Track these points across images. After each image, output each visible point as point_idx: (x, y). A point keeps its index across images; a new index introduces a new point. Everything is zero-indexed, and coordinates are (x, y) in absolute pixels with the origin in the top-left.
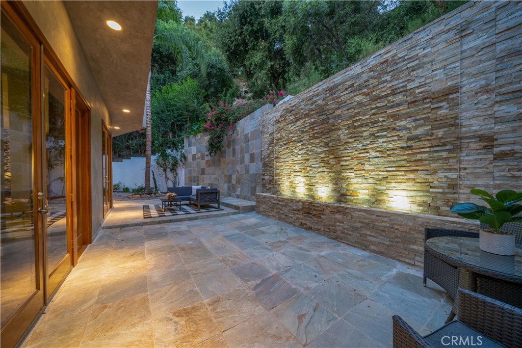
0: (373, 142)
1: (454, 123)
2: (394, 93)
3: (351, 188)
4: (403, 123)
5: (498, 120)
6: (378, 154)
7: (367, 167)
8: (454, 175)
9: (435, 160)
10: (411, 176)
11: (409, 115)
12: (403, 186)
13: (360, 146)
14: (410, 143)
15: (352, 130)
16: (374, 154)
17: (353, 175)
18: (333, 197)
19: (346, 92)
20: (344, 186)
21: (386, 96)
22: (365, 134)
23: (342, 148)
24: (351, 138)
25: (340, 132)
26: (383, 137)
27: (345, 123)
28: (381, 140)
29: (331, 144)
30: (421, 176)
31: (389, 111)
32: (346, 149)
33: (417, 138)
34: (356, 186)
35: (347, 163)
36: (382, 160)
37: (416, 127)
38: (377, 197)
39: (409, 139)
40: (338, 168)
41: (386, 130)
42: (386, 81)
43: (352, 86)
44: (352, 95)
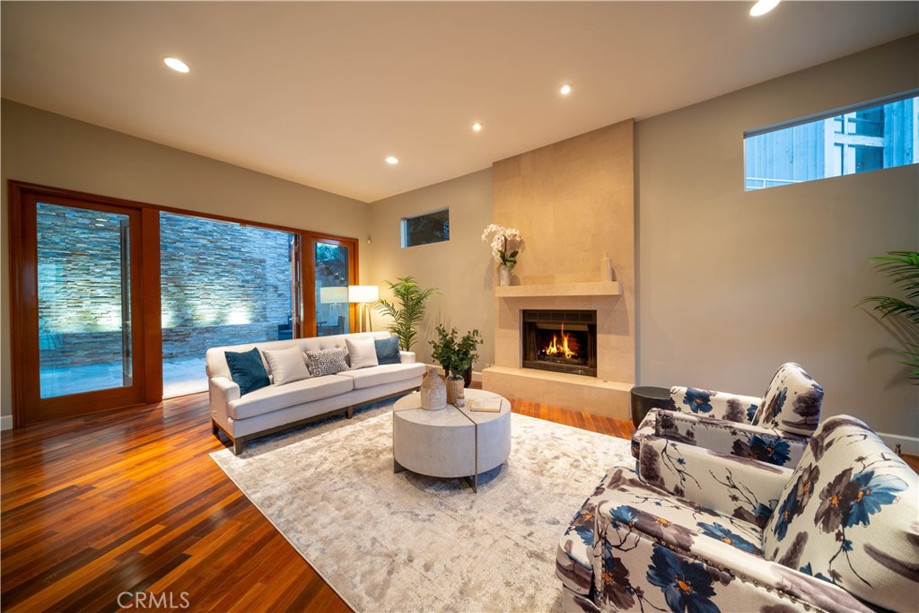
0: (217, 279)
1: (263, 277)
2: (233, 249)
3: (197, 313)
4: (239, 271)
5: (279, 280)
6: (222, 288)
7: (212, 296)
8: (265, 303)
9: (258, 294)
10: (244, 303)
11: (241, 267)
12: (240, 309)
13: (206, 280)
14: (244, 284)
15: (196, 265)
16: (219, 287)
17: (199, 302)
18: (174, 323)
19: (190, 231)
20: (189, 312)
21: (227, 249)
22: (210, 271)
23: (185, 278)
24: (196, 271)
25: (183, 264)
26: (224, 276)
27: (189, 257)
28: (224, 279)
29: (170, 272)
30: (250, 303)
31: (230, 260)
32: (190, 280)
33: (247, 281)
34: (202, 311)
35: (193, 292)
36: (225, 292)
37: (247, 275)
38: (221, 317)
39: (243, 281)
40: (181, 296)
41: (227, 272)
42: (227, 239)
43: (197, 228)
44: (196, 236)
